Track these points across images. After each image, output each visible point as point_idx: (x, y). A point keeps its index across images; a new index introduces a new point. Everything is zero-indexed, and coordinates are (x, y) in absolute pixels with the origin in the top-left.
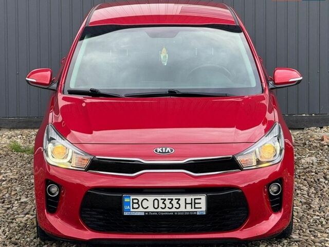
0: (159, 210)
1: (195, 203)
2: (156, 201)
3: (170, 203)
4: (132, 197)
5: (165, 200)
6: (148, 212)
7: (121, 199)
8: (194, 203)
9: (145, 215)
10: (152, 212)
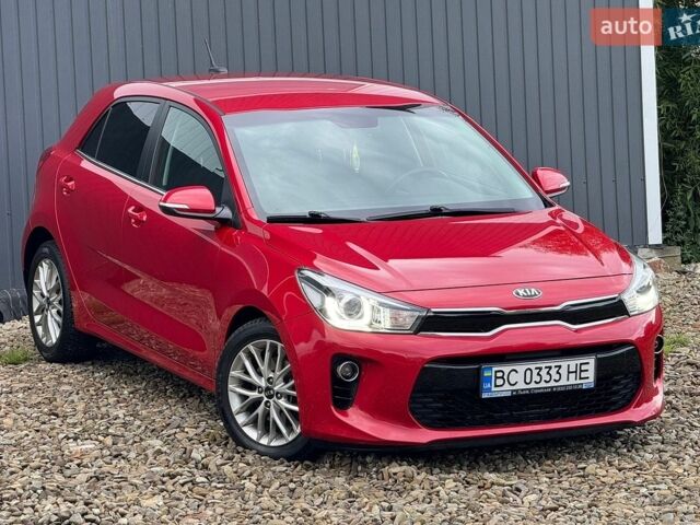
0: (533, 385)
1: (581, 371)
2: (529, 372)
3: (548, 373)
4: (494, 369)
5: (540, 369)
6: (517, 391)
7: (478, 372)
8: (579, 371)
9: (512, 396)
10: (522, 390)
